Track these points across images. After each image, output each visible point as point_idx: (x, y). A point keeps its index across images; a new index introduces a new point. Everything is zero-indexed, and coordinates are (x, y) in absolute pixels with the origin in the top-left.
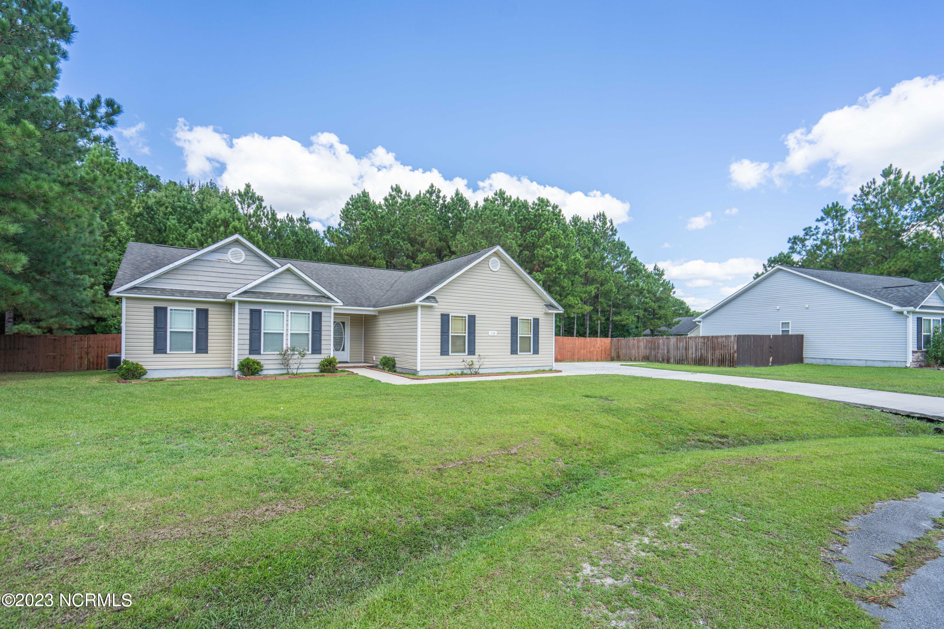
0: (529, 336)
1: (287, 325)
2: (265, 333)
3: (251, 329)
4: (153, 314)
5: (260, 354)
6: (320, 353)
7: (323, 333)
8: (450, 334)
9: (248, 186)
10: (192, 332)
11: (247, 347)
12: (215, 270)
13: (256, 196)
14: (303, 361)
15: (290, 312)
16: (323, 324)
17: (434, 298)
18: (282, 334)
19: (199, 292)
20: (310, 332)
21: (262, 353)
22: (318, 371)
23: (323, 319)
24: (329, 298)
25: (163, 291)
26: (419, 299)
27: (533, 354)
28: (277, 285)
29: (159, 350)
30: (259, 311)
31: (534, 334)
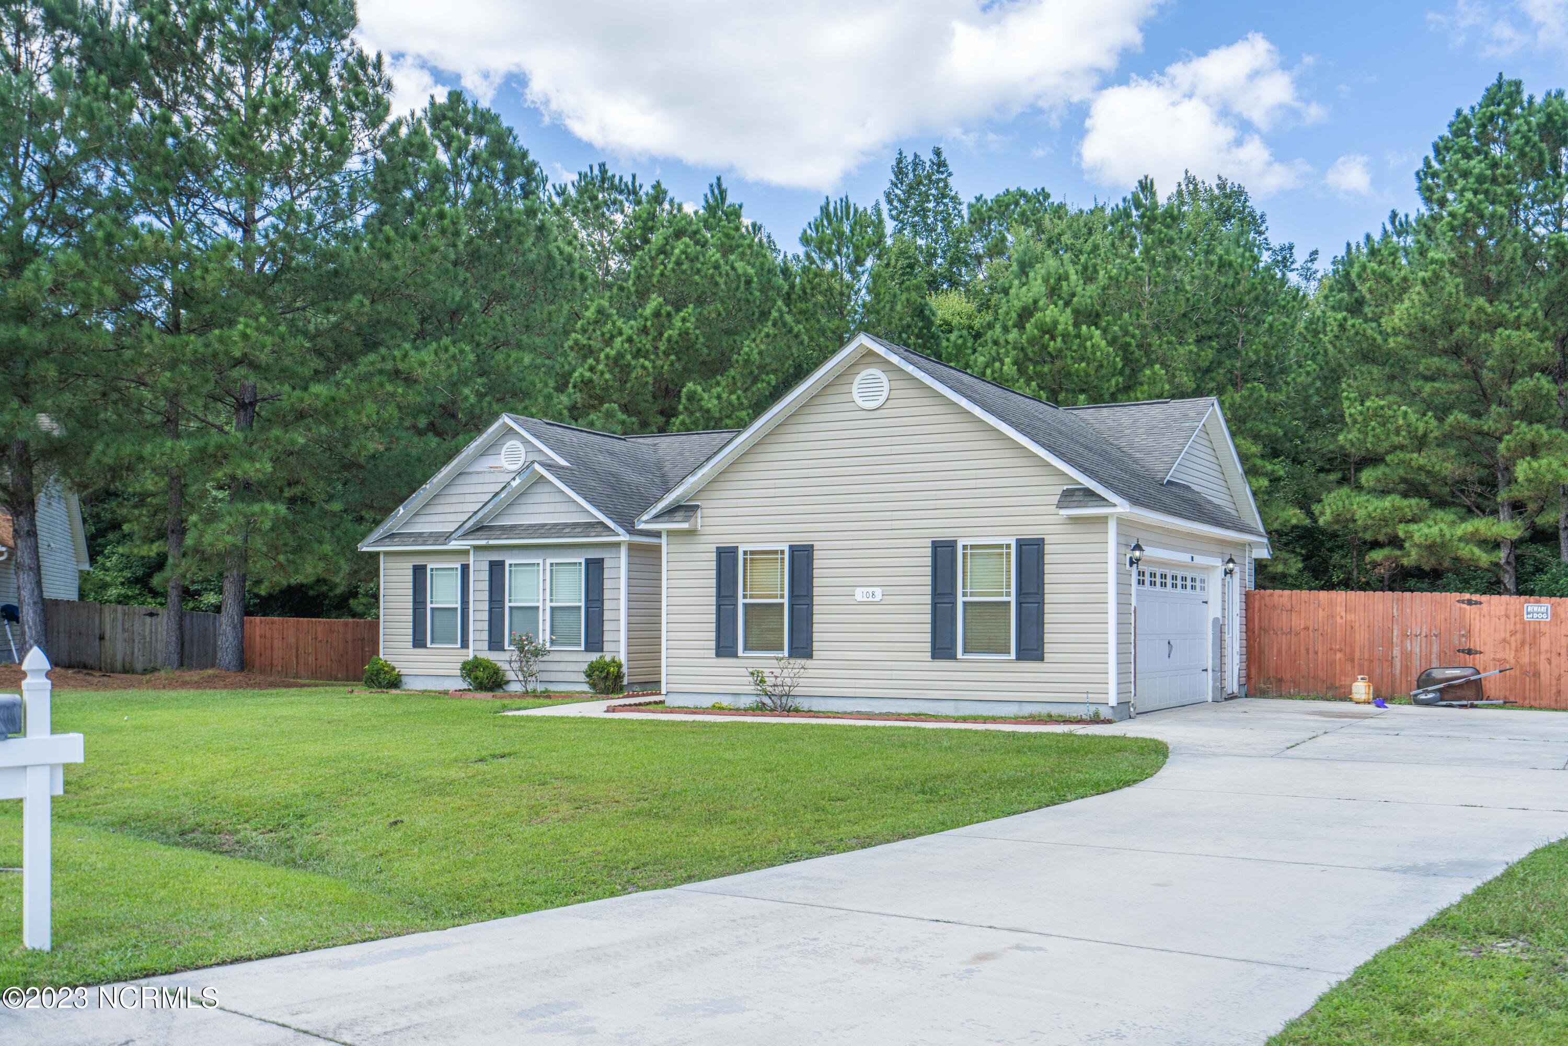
0: (1004, 599)
1: (544, 590)
2: (510, 608)
3: (491, 600)
4: (411, 578)
5: (502, 650)
6: (601, 649)
7: (606, 603)
8: (741, 601)
10: (456, 609)
11: (486, 635)
12: (486, 488)
15: (549, 561)
16: (606, 584)
17: (693, 508)
20: (583, 605)
21: (506, 648)
22: (586, 688)
23: (606, 573)
24: (605, 527)
26: (645, 517)
27: (1020, 657)
28: (530, 509)
29: (419, 642)
30: (502, 563)
31: (1020, 592)
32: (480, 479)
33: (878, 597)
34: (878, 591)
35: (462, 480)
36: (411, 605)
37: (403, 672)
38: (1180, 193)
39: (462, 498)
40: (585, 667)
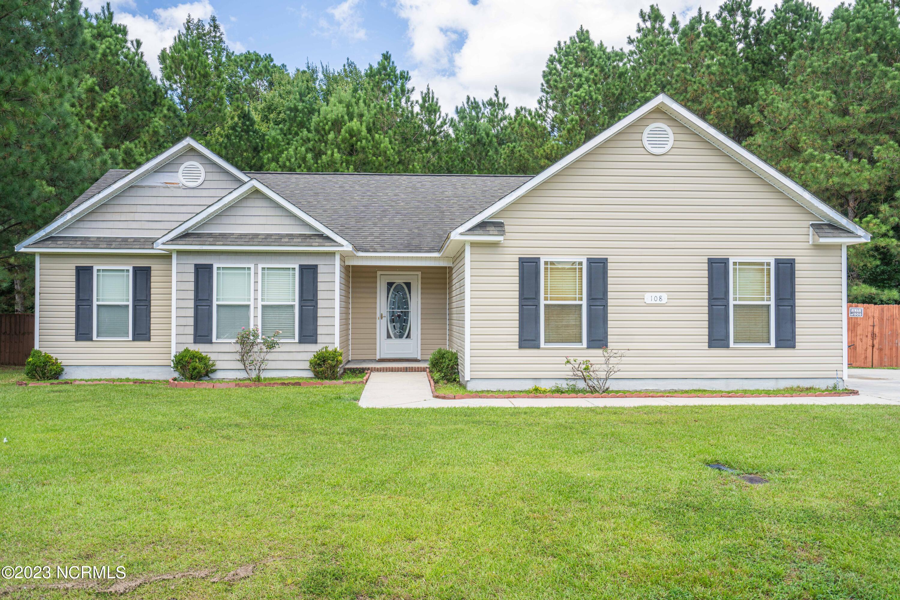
0: (765, 303)
1: (256, 290)
2: (218, 306)
3: (197, 299)
4: (74, 278)
5: (211, 342)
6: (316, 342)
7: (320, 304)
8: (543, 303)
9: (386, 57)
10: (127, 306)
11: (191, 330)
12: (160, 201)
13: (398, 72)
14: (269, 357)
15: (260, 266)
16: (320, 286)
17: (500, 225)
18: (248, 306)
19: (136, 240)
20: (297, 303)
21: (214, 340)
22: (310, 374)
23: (320, 278)
24: (328, 238)
25: (85, 241)
26: (461, 230)
27: (778, 346)
28: (240, 220)
29: (83, 334)
30: (209, 267)
31: (778, 299)
32: (154, 192)
33: (664, 301)
34: (665, 296)
35: (133, 192)
36: (73, 302)
37: (64, 363)
39: (134, 208)
40: (310, 356)
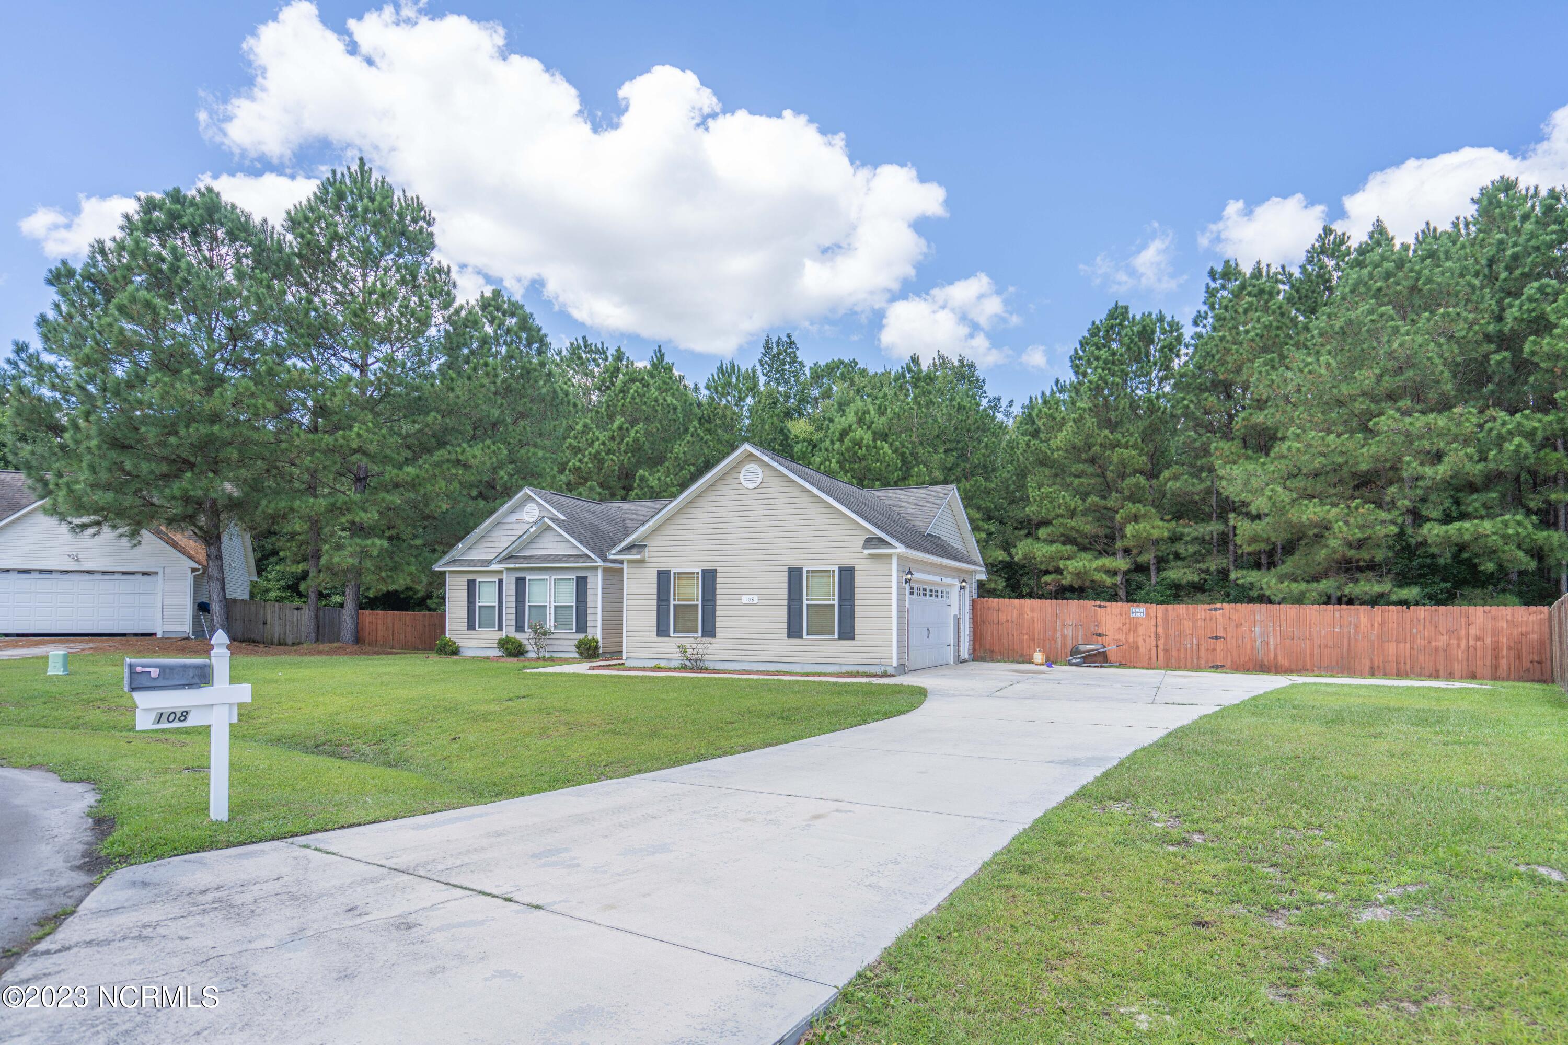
0: (830, 602)
1: (550, 595)
2: (529, 606)
3: (517, 602)
4: (467, 588)
5: (523, 632)
6: (585, 632)
7: (589, 604)
8: (672, 603)
10: (495, 607)
11: (513, 623)
12: (514, 532)
15: (553, 578)
16: (589, 592)
17: (642, 547)
18: (546, 607)
20: (575, 604)
21: (526, 630)
22: (575, 655)
23: (589, 586)
24: (588, 557)
25: (472, 562)
26: (613, 552)
27: (840, 638)
28: (542, 545)
29: (471, 626)
30: (524, 579)
31: (841, 599)
32: (510, 527)
33: (756, 601)
34: (756, 597)
36: (466, 604)
37: (461, 645)
38: (934, 364)
39: (499, 538)
40: (576, 642)
